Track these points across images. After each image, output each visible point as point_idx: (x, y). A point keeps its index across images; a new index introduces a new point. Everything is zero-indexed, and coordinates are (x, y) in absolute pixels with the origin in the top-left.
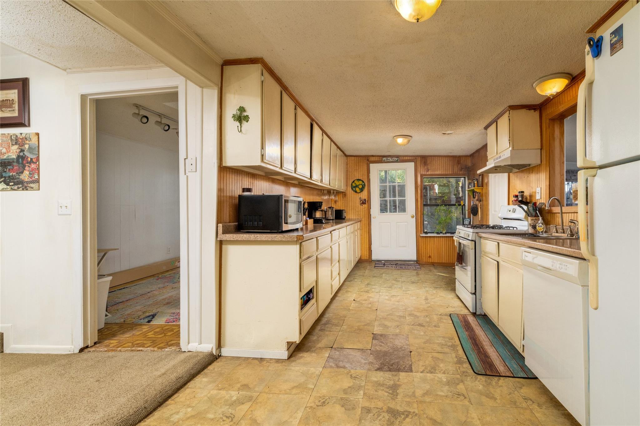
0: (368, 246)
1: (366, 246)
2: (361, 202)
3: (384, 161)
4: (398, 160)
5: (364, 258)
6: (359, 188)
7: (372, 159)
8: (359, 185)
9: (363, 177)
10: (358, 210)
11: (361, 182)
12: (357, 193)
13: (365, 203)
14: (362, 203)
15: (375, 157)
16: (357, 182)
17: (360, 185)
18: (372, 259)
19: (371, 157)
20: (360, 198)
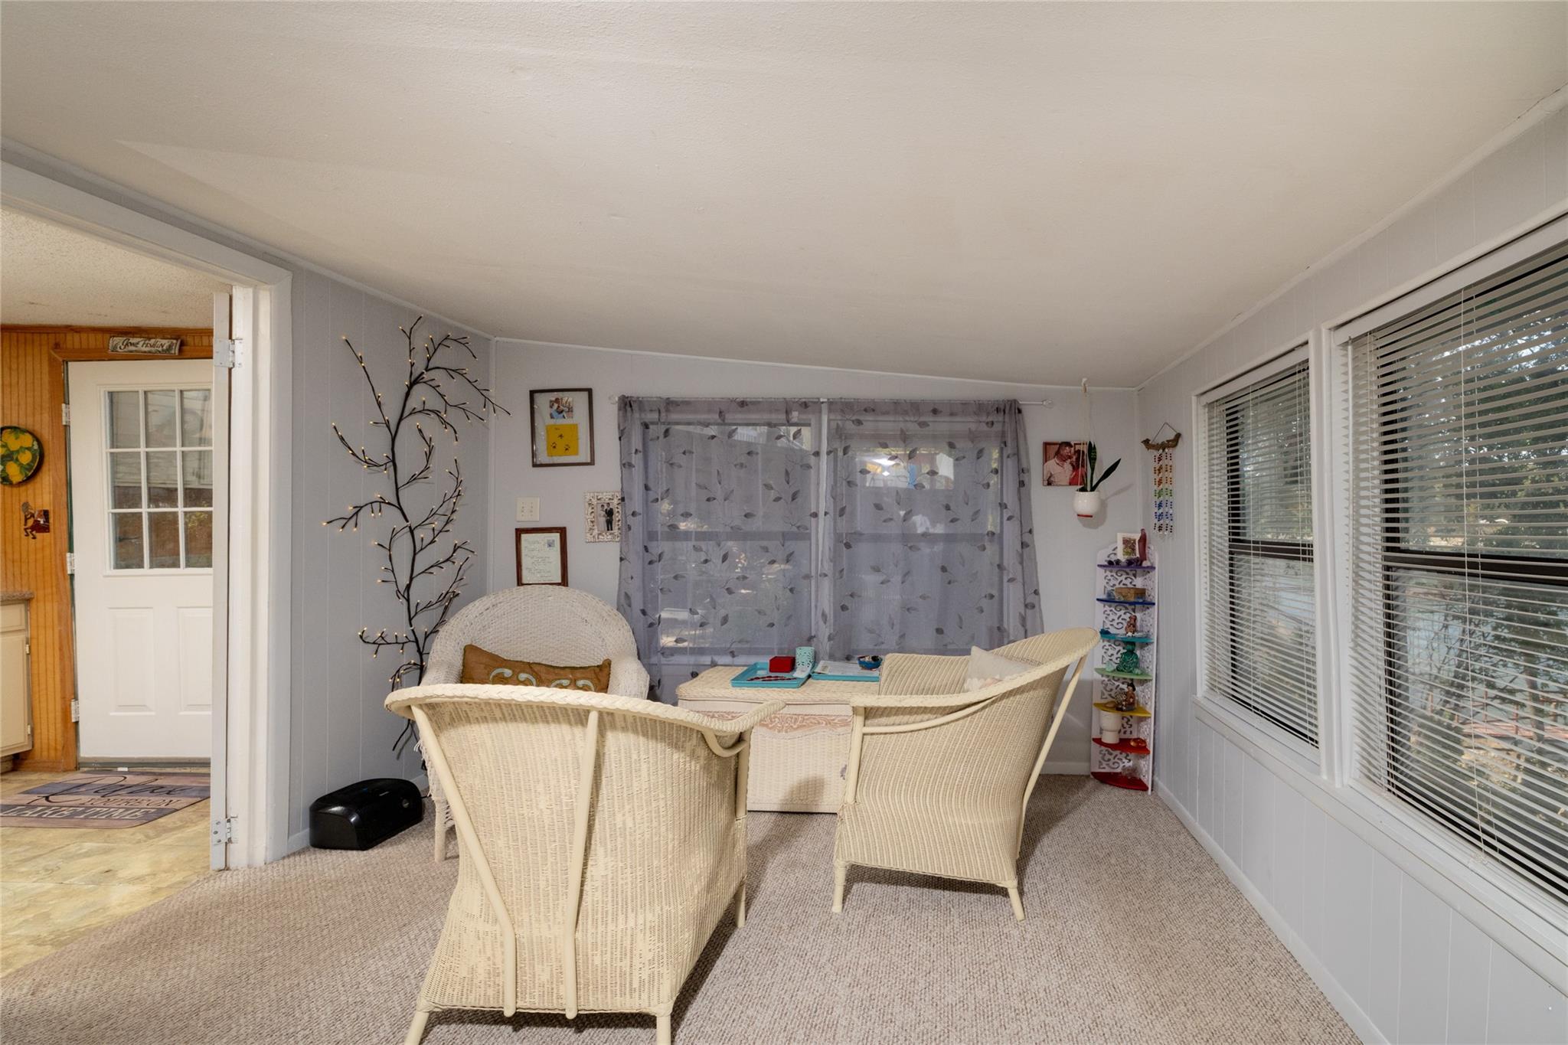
0: (59, 707)
1: (51, 707)
2: (30, 522)
3: (114, 349)
4: (170, 347)
5: (45, 753)
6: (21, 465)
7: (72, 341)
8: (17, 452)
9: (38, 417)
10: (17, 556)
11: (27, 440)
12: (11, 484)
13: (45, 529)
14: (33, 528)
15: (84, 336)
16: (13, 437)
17: (22, 449)
18: (77, 757)
19: (69, 337)
20: (26, 505)
